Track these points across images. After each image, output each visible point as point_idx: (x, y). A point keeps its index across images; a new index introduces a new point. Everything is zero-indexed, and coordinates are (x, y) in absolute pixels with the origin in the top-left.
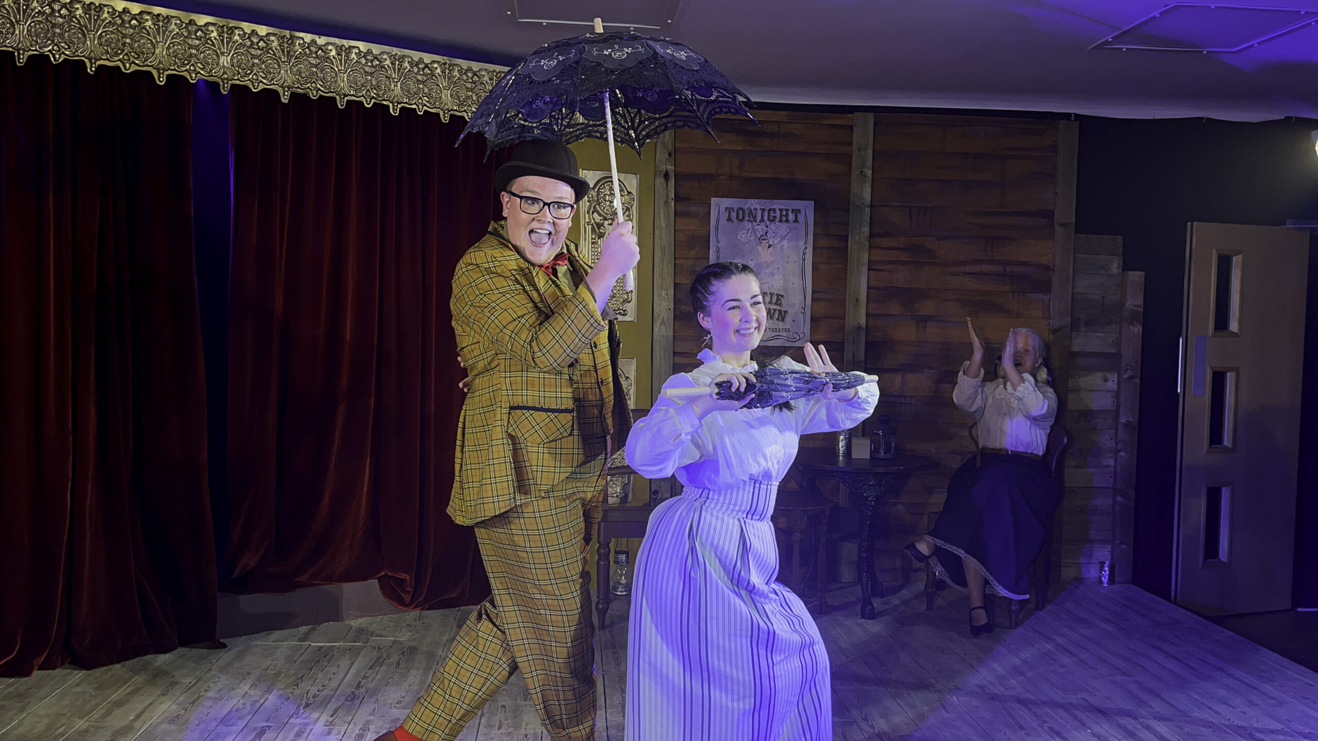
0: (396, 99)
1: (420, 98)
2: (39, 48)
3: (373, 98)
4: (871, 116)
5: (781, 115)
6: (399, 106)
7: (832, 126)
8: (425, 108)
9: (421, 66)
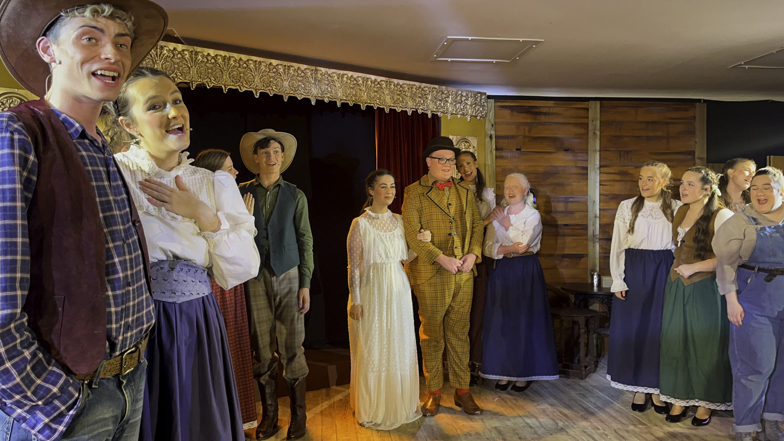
0: (364, 102)
1: (376, 101)
2: (202, 80)
3: (353, 101)
4: (598, 102)
5: (551, 103)
6: (366, 105)
7: (577, 108)
8: (378, 106)
9: (376, 83)
